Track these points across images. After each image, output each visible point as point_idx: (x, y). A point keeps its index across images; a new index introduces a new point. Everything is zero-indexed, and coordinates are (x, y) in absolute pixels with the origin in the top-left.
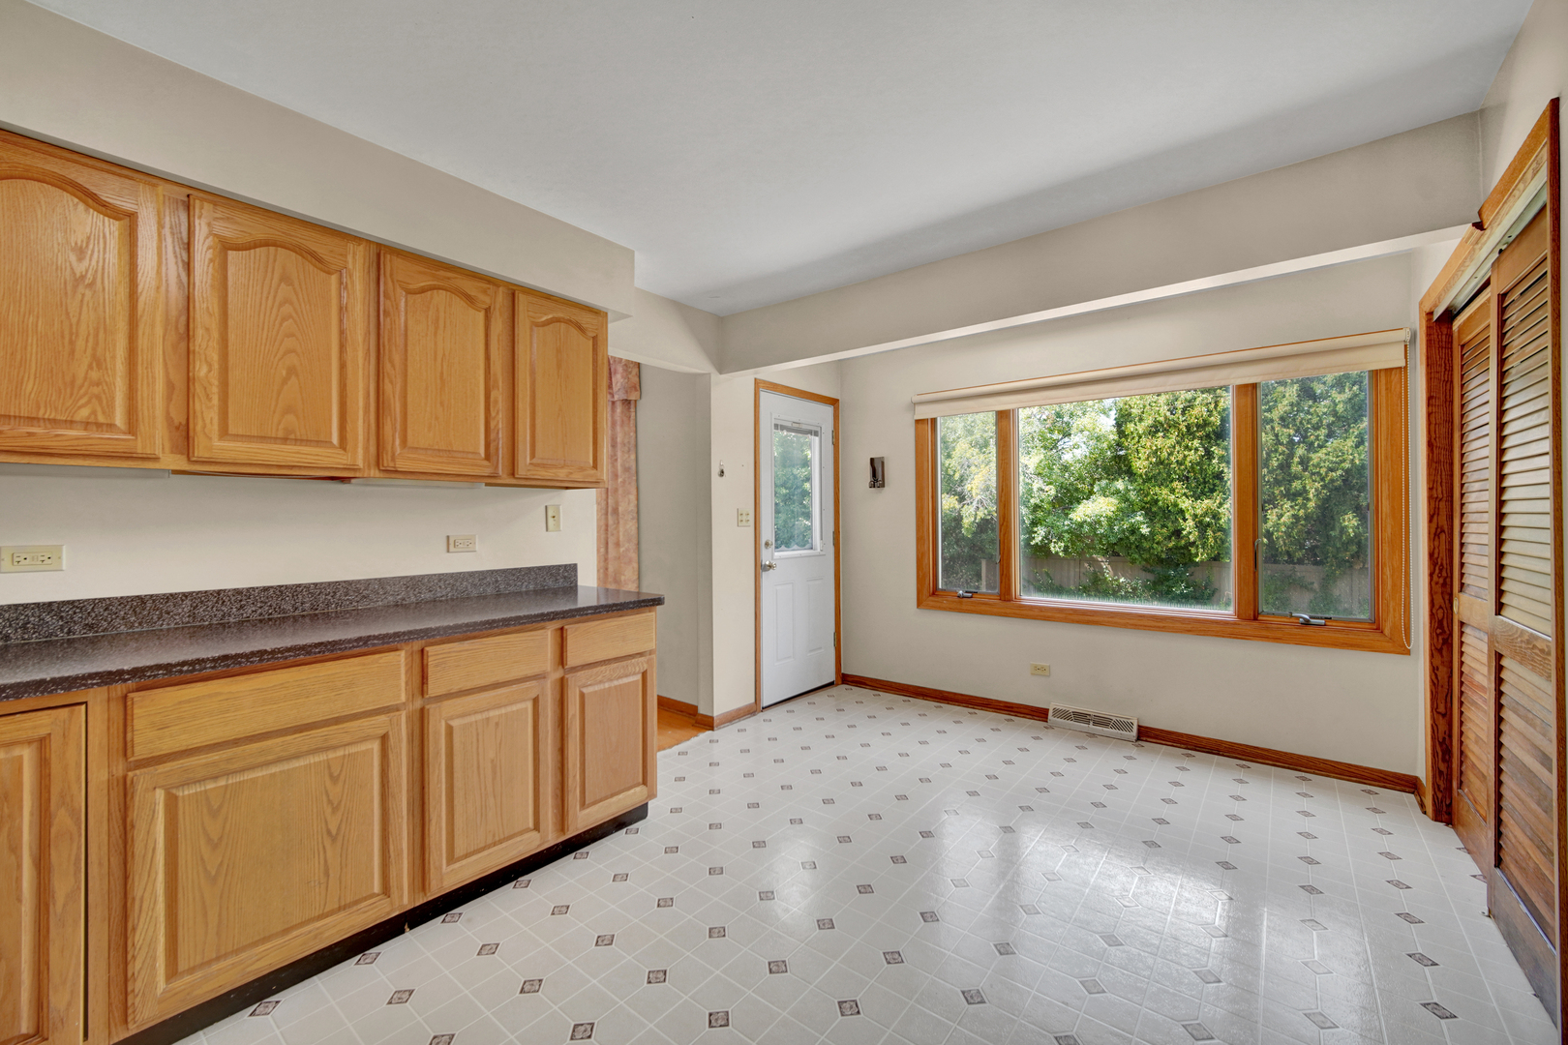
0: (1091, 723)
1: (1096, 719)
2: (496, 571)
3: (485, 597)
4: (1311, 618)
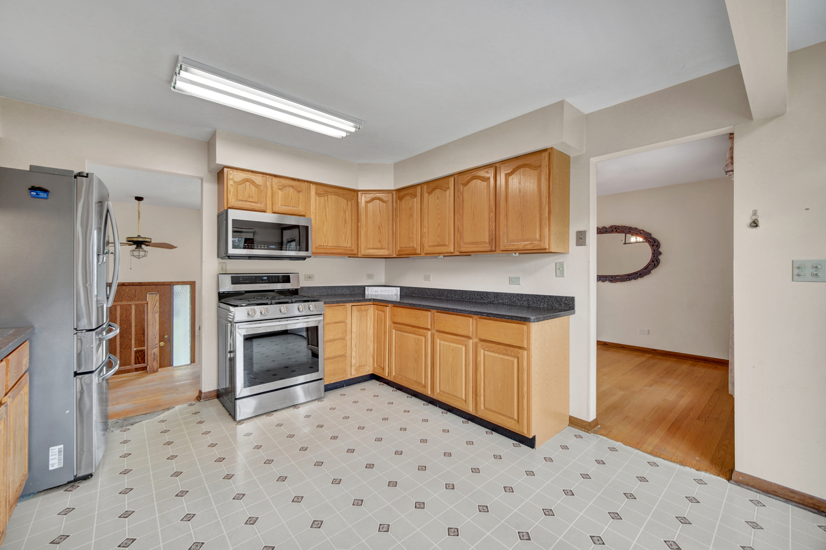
2: (528, 295)
3: (523, 306)
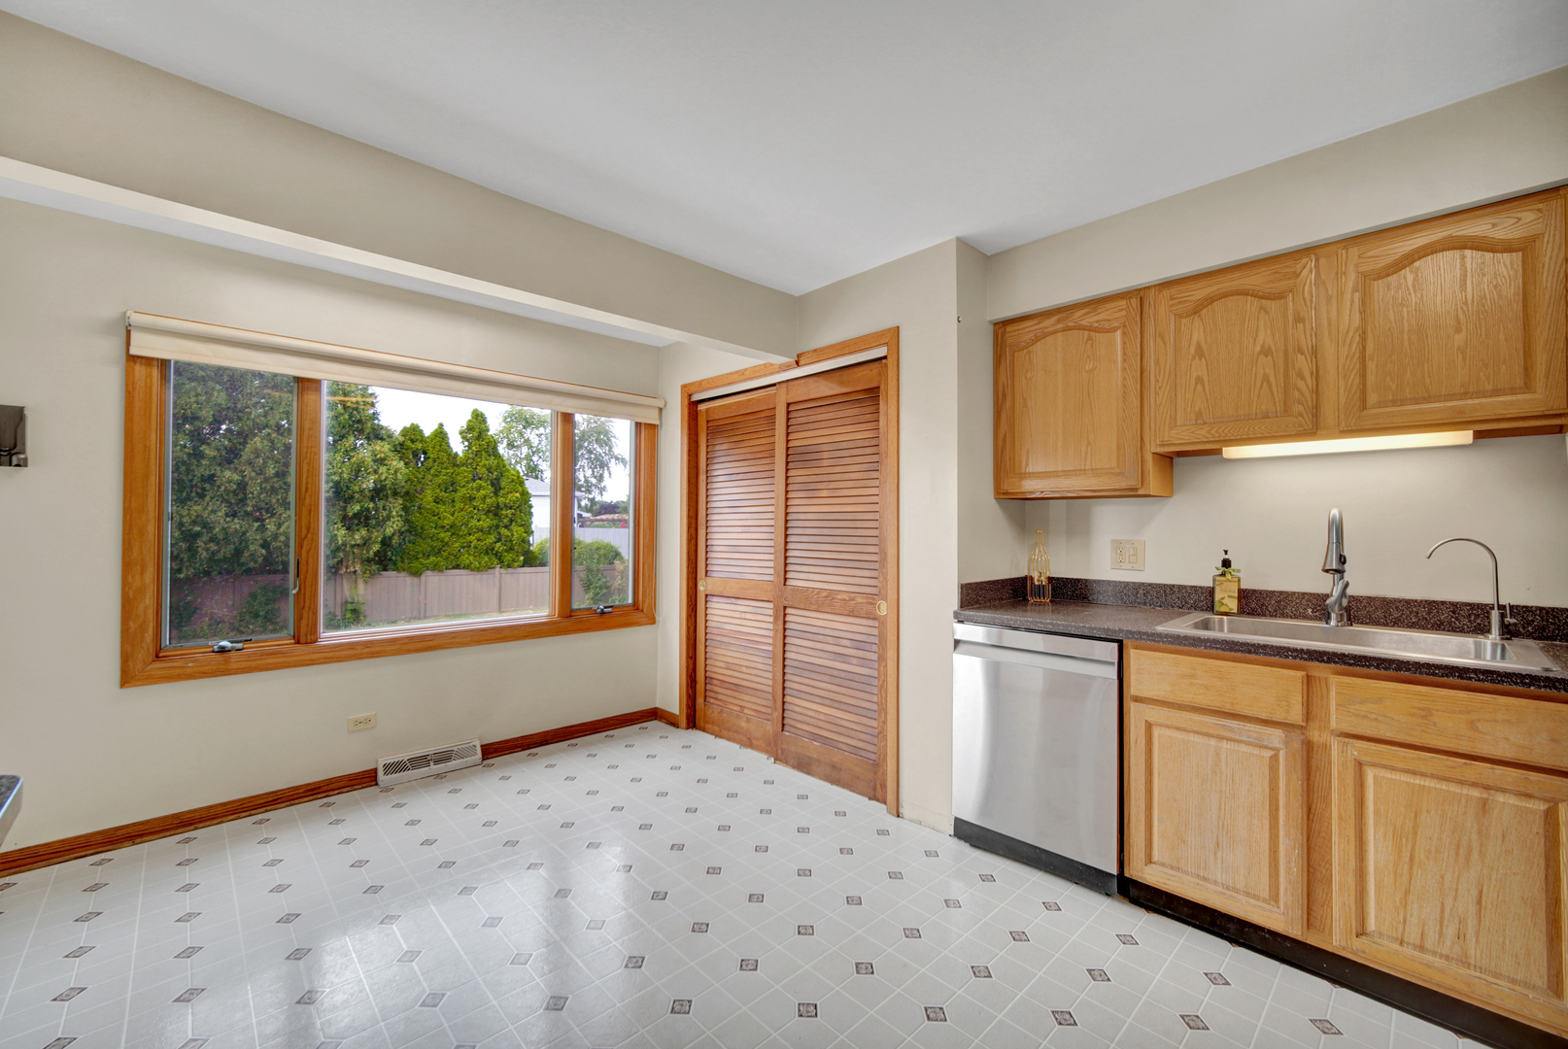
0: (432, 763)
1: (437, 757)
4: (605, 607)
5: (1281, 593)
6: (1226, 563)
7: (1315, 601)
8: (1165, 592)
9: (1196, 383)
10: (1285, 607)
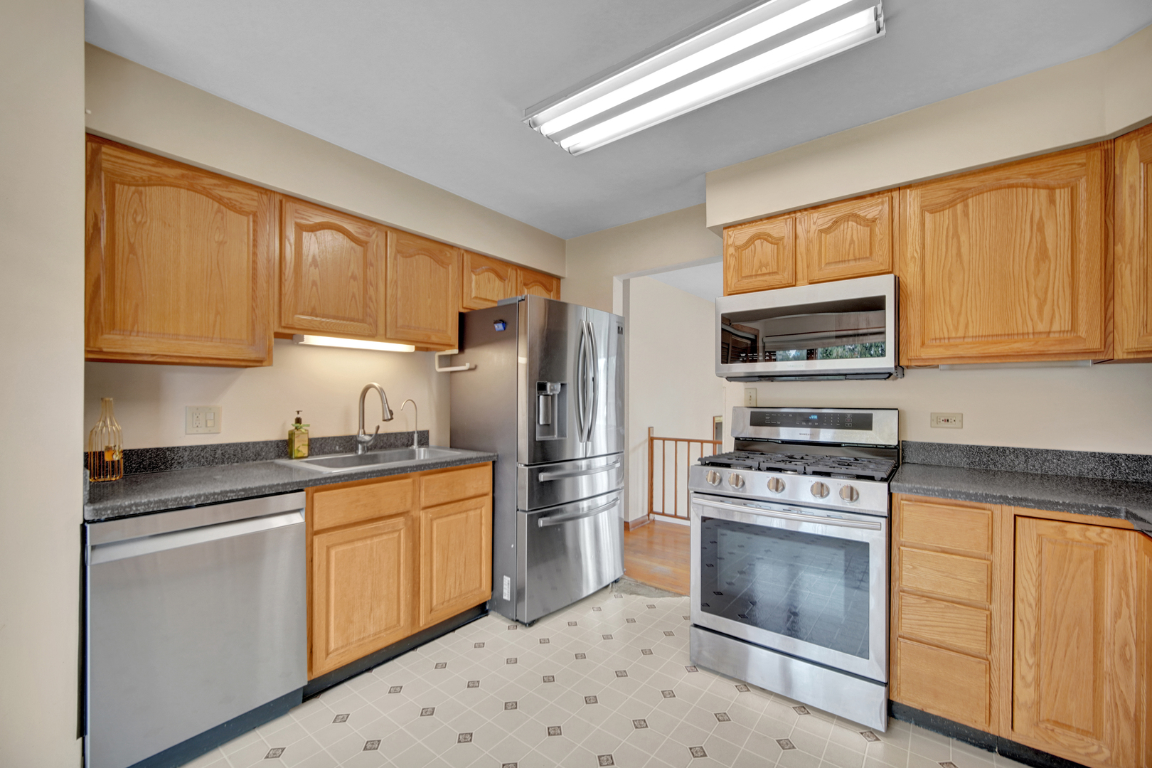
5: (322, 438)
6: (298, 421)
7: (340, 441)
8: (241, 449)
9: (313, 285)
10: (325, 448)
